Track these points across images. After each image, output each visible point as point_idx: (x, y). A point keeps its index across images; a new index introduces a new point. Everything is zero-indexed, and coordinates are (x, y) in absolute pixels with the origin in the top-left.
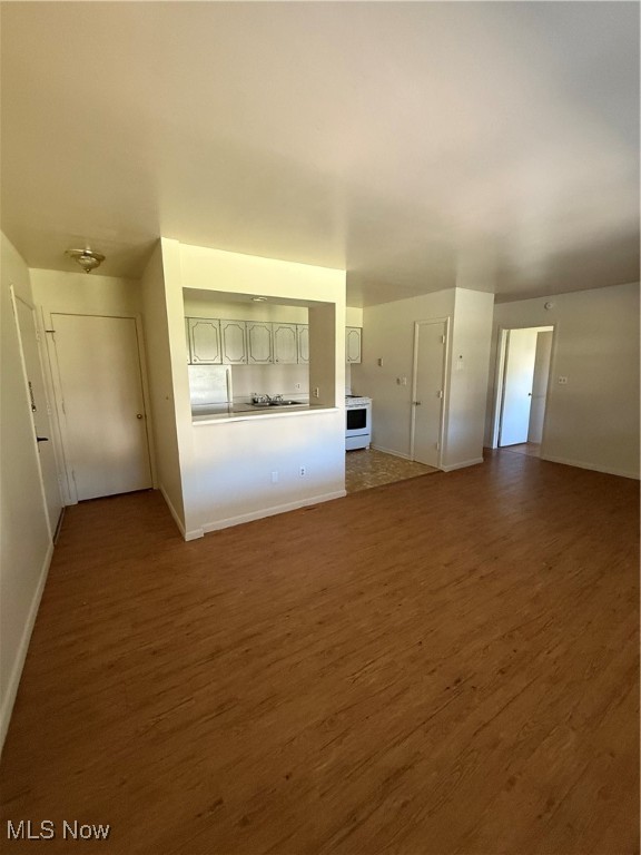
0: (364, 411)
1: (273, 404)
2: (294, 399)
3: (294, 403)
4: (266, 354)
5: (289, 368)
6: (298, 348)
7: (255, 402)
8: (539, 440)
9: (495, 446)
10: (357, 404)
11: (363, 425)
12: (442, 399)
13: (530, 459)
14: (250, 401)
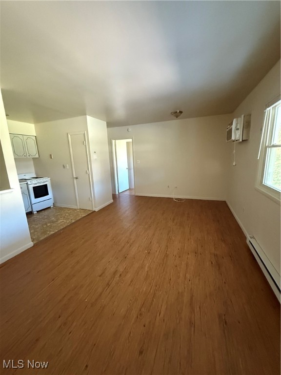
0: (46, 185)
8: (133, 187)
9: (117, 193)
10: (39, 182)
11: (47, 194)
12: (89, 174)
13: (131, 196)
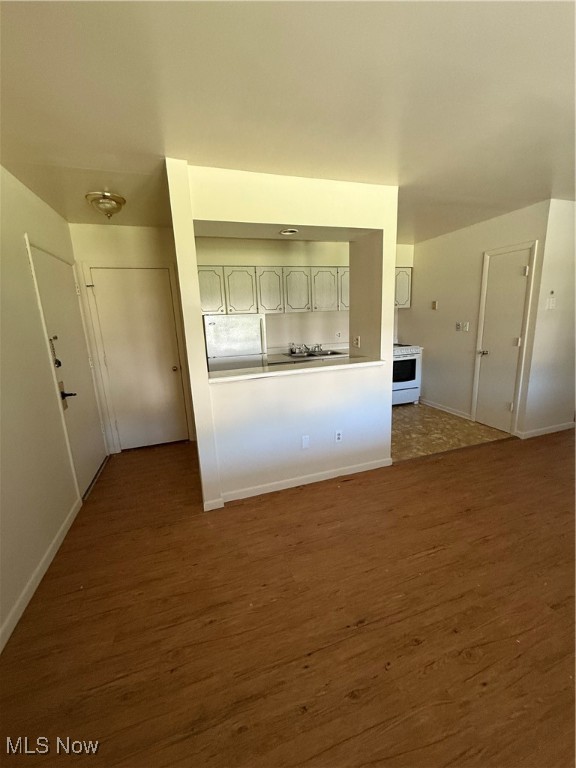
0: (414, 361)
1: (311, 354)
2: (335, 349)
3: (334, 353)
4: (304, 301)
5: (329, 315)
6: (339, 292)
7: (292, 352)
10: (405, 354)
11: (412, 377)
12: (521, 348)
14: (287, 352)
